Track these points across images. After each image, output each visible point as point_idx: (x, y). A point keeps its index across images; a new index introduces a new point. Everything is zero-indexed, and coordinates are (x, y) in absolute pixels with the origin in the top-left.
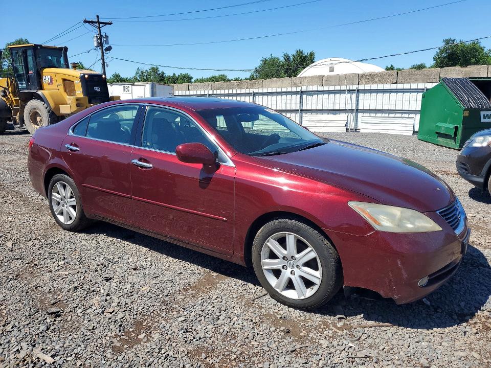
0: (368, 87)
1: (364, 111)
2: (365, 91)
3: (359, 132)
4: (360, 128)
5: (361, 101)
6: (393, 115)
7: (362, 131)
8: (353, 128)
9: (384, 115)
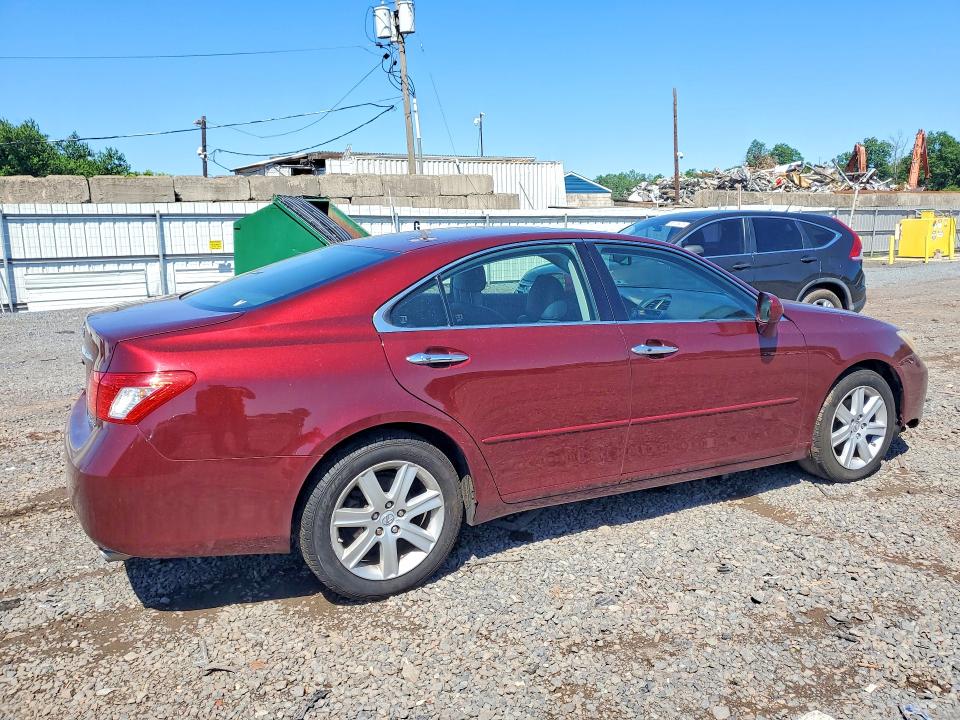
0: (27, 209)
1: (28, 262)
2: (23, 219)
3: (27, 309)
4: (25, 301)
5: (15, 242)
6: (99, 268)
7: (32, 308)
8: (6, 302)
9: (78, 269)
